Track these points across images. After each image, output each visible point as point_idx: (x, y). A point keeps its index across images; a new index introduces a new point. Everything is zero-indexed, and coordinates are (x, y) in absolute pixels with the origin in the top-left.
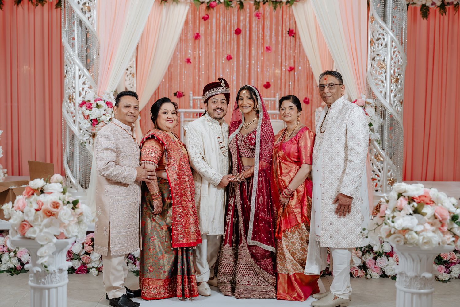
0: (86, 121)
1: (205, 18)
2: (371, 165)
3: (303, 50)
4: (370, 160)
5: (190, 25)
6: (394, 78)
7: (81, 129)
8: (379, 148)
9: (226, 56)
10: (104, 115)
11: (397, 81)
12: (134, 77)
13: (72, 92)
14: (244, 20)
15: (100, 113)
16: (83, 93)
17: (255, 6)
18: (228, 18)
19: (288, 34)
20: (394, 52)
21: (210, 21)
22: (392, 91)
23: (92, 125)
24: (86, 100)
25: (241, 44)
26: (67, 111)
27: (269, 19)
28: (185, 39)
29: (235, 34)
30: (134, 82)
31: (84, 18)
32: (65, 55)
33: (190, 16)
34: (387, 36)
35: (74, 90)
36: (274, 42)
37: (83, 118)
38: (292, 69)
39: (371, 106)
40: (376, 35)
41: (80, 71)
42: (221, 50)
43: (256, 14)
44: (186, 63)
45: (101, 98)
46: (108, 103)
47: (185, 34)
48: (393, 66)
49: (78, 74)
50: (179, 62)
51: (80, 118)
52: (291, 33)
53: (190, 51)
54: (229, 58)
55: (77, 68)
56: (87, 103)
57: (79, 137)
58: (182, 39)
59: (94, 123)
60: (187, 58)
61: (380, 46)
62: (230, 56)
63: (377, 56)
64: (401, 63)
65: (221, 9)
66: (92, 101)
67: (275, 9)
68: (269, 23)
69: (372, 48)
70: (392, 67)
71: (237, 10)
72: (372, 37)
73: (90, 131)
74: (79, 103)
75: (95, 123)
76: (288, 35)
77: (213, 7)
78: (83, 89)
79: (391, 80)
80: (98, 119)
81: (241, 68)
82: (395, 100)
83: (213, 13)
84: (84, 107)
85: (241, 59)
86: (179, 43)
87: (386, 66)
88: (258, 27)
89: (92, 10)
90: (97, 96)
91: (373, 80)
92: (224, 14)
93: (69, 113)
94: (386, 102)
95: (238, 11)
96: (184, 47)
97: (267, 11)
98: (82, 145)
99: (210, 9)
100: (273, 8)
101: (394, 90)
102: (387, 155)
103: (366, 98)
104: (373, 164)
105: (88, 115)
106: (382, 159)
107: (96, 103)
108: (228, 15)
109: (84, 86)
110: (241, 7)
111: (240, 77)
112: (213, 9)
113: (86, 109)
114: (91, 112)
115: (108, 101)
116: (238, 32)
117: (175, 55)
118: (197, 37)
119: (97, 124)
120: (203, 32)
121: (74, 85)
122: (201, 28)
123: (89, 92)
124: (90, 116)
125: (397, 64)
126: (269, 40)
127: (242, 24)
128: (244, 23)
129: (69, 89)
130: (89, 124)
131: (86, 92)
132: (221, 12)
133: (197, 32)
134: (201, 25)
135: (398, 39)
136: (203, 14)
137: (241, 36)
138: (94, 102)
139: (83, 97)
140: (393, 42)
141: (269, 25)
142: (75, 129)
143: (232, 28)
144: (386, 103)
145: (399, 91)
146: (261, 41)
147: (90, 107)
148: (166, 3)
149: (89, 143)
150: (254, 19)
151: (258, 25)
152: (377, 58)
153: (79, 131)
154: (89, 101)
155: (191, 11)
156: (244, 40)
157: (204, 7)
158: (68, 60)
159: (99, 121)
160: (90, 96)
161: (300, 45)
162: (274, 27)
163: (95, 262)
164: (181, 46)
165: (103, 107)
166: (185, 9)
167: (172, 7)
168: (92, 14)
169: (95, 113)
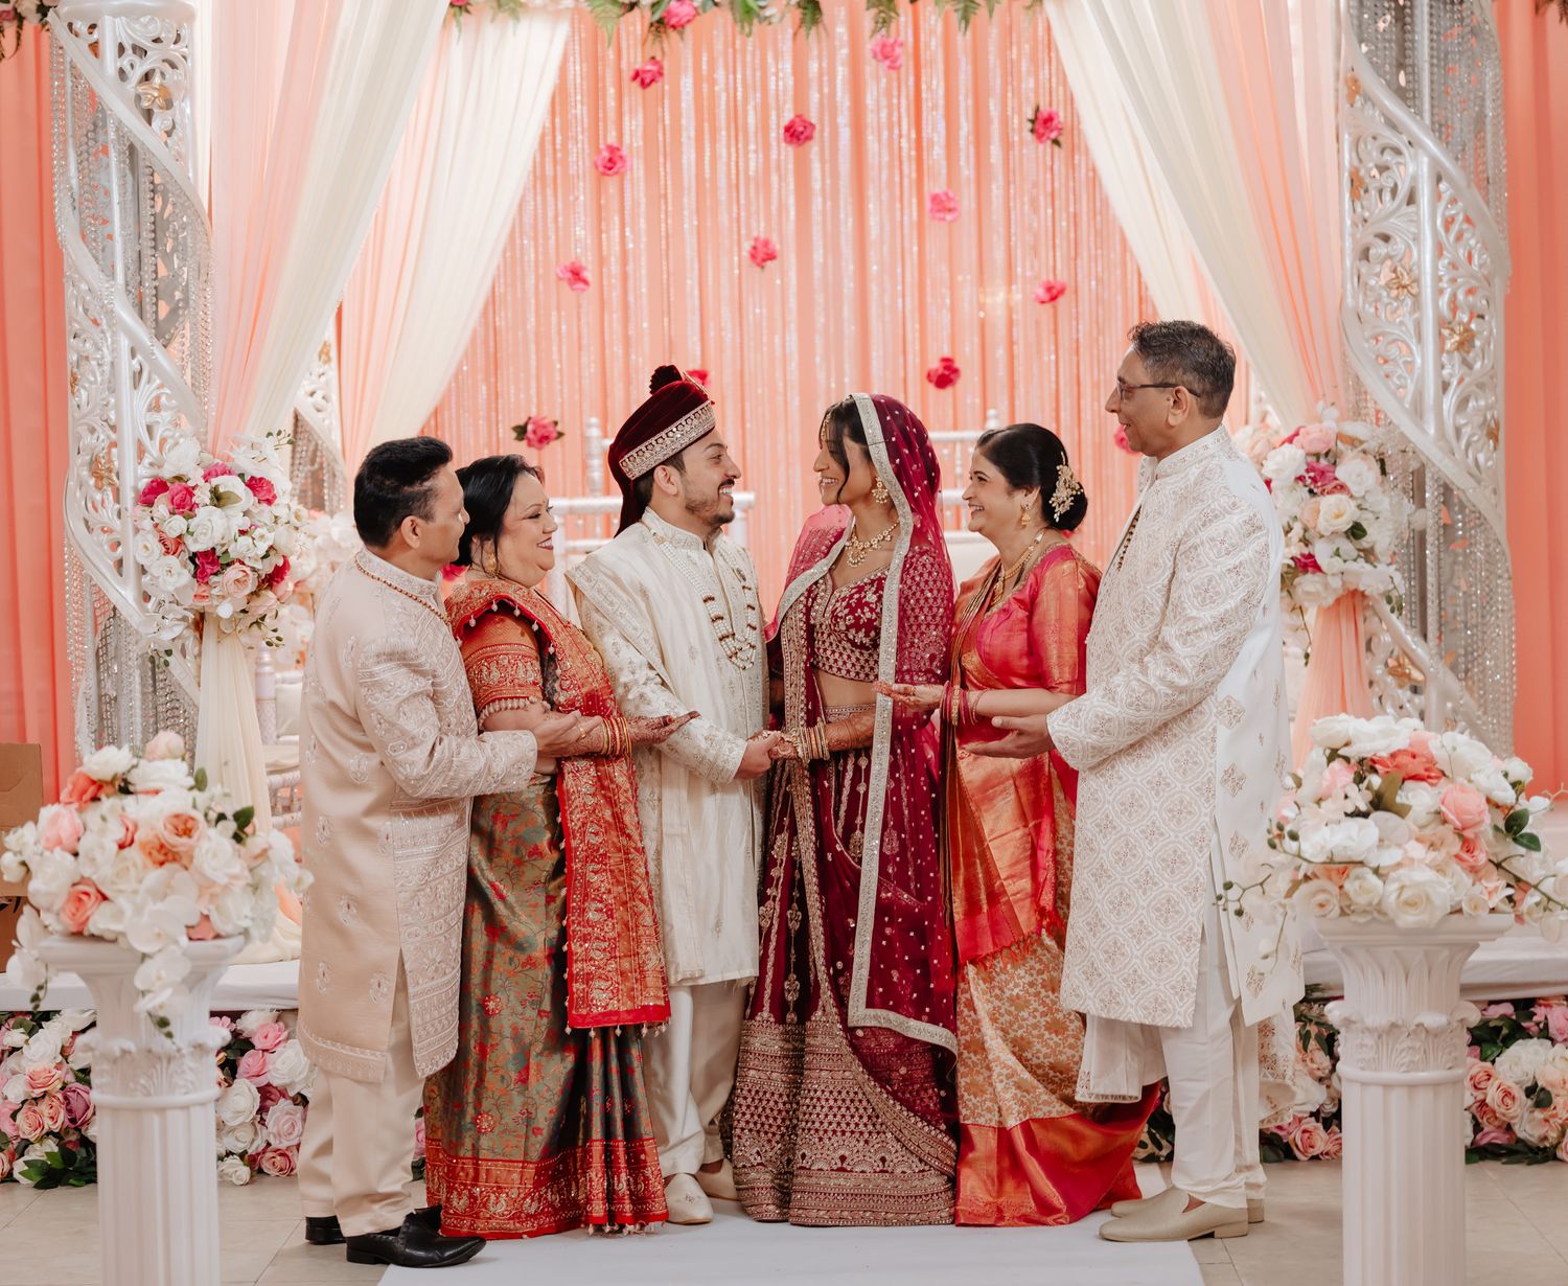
0: (172, 560)
1: (643, 79)
2: (1375, 701)
3: (1105, 202)
4: (1371, 683)
5: (579, 110)
6: (1452, 330)
7: (147, 597)
8: (1402, 629)
9: (747, 246)
10: (243, 533)
11: (1466, 343)
12: (329, 360)
13: (106, 444)
14: (825, 78)
15: (229, 528)
16: (153, 447)
17: (874, 11)
18: (749, 72)
19: (1032, 131)
20: (1449, 222)
21: (667, 88)
22: (1445, 386)
23: (195, 576)
24: (167, 473)
25: (817, 186)
26: (86, 522)
27: (941, 66)
28: (555, 177)
29: (783, 145)
30: (327, 383)
31: (149, 137)
32: (69, 291)
33: (577, 69)
34: (1415, 158)
35: (113, 436)
36: (967, 171)
37: (158, 548)
38: (1053, 294)
39: (1364, 452)
40: (1369, 153)
41: (139, 357)
42: (724, 218)
43: (878, 49)
44: (565, 286)
45: (229, 465)
46: (256, 485)
47: (555, 150)
48: (1445, 279)
49: (127, 367)
50: (531, 281)
51: (143, 548)
52: (1043, 124)
53: (580, 232)
54: (763, 255)
55: (125, 344)
56: (175, 487)
57: (142, 630)
58: (543, 176)
59: (204, 571)
60: (567, 261)
61: (1387, 196)
62: (766, 243)
63: (1380, 242)
64: (1481, 266)
65: (715, 34)
66: (195, 477)
67: (966, 18)
68: (942, 84)
69: (1359, 209)
70: (1444, 285)
71: (790, 32)
72: (1356, 163)
73: (189, 601)
74: (135, 489)
75: (207, 566)
76: (1029, 136)
77: (679, 27)
78: (149, 429)
79: (1441, 339)
80: (219, 552)
81: (820, 298)
82: (1462, 422)
83: (680, 51)
84: (162, 506)
85: (818, 256)
86: (530, 197)
87: (1417, 281)
88: (890, 106)
89: (176, 104)
90: (209, 459)
91: (1367, 341)
92: (730, 50)
93: (97, 531)
94: (1424, 431)
95: (795, 34)
96: (551, 214)
97: (932, 32)
98: (155, 664)
99: (666, 33)
100: (956, 17)
101: (1455, 382)
102: (1436, 658)
103: (1340, 420)
104: (1380, 698)
105: (180, 537)
106: (1416, 675)
107: (208, 487)
108: (749, 58)
109: (155, 417)
110: (808, 17)
111: (819, 341)
112: (681, 34)
113: (172, 513)
114: (193, 522)
115: (258, 475)
116: (797, 133)
117: (513, 249)
118: (612, 162)
119: (216, 574)
120: (639, 143)
121: (112, 415)
122: (627, 122)
123: (177, 444)
124: (188, 540)
125: (1461, 271)
126: (943, 163)
127: (814, 97)
128: (826, 90)
129: (93, 431)
130: (185, 571)
131: (163, 441)
132: (719, 46)
133: (612, 139)
134: (626, 108)
135: (1464, 168)
136: (635, 59)
137: (814, 148)
138: (201, 482)
139: (151, 464)
140: (1439, 179)
141: (941, 92)
142: (124, 595)
143: (773, 114)
144: (1425, 439)
145: (1481, 386)
146: (909, 169)
147: (184, 504)
148: (464, 17)
149: (183, 652)
150: (870, 67)
151: (889, 97)
152: (1378, 249)
153: (138, 603)
154: (179, 478)
155: (576, 47)
156: (827, 166)
157: (637, 22)
158: (86, 311)
159: (222, 561)
160: (183, 460)
161: (1094, 180)
162: (965, 103)
163: (233, 1130)
164: (540, 211)
165: (238, 499)
166: (551, 41)
167: (490, 32)
168: (177, 120)
169: (210, 528)
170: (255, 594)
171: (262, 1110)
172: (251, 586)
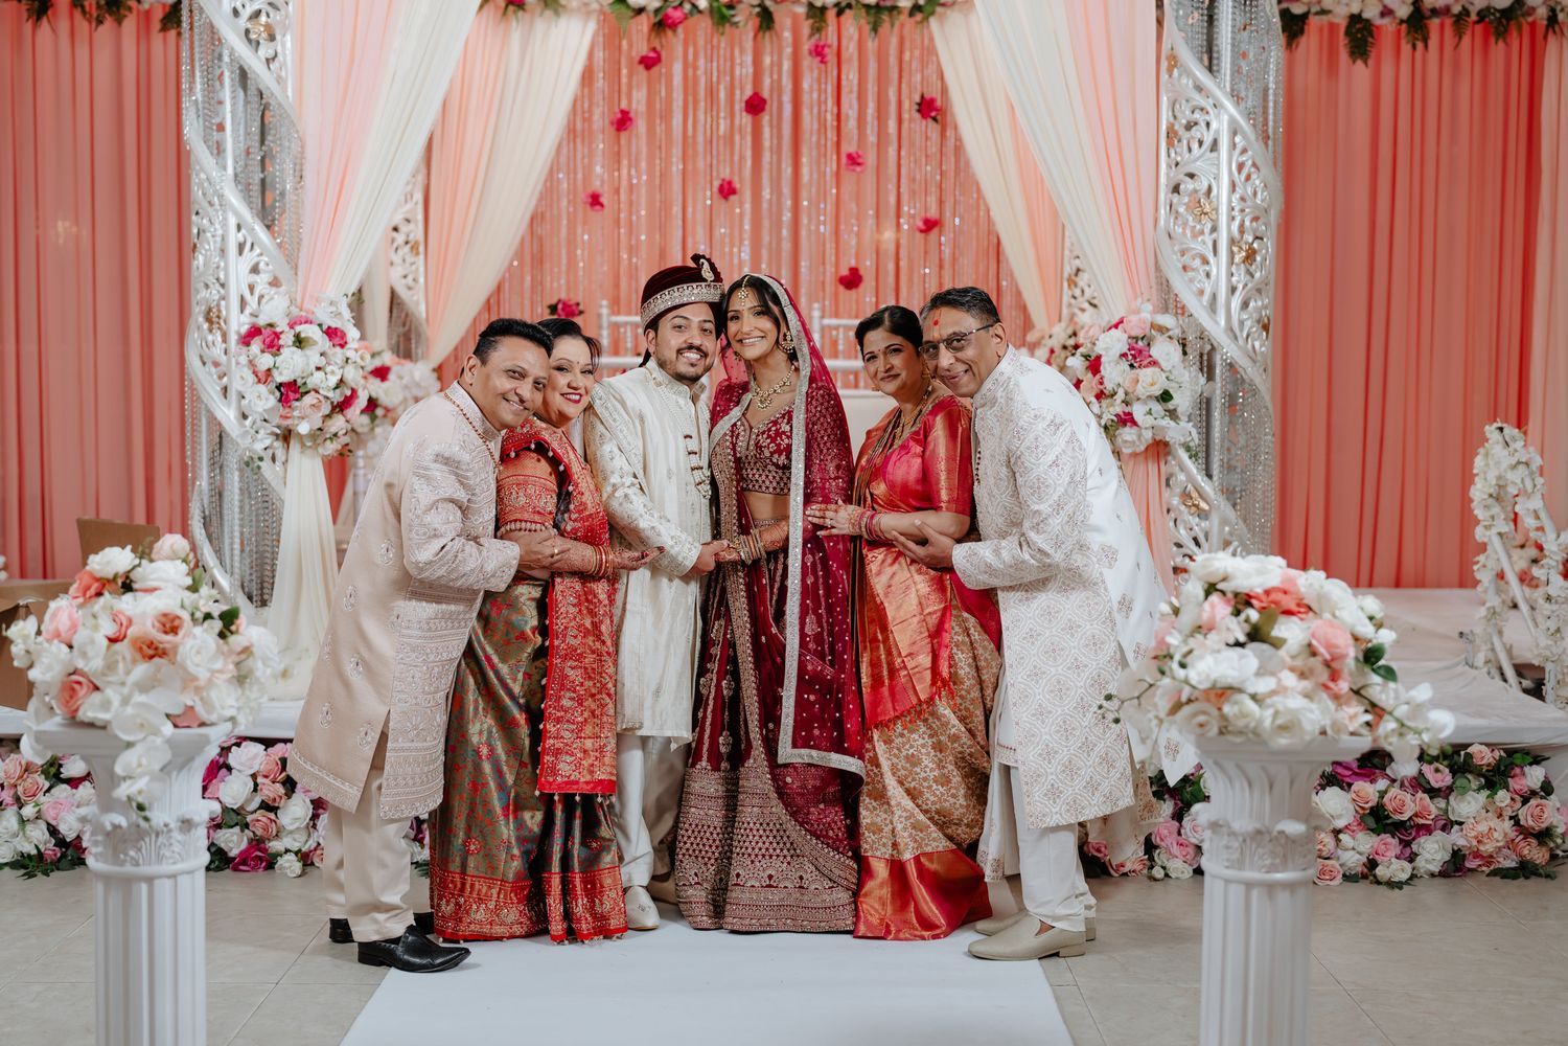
0: (262, 388)
1: (649, 62)
2: (1172, 524)
3: (968, 163)
4: (1168, 511)
5: (600, 83)
6: (1241, 248)
7: (245, 417)
8: (1195, 471)
9: (716, 184)
10: (318, 369)
11: (1250, 256)
12: (417, 254)
13: (217, 297)
14: (775, 69)
15: (308, 364)
16: (252, 301)
17: (810, 21)
18: (722, 62)
19: (919, 111)
20: (1240, 167)
21: (664, 70)
22: (1233, 290)
23: (280, 400)
24: (262, 321)
25: (767, 144)
26: (201, 357)
27: (855, 63)
28: (583, 131)
29: (744, 114)
30: (417, 270)
31: (254, 62)
32: (195, 180)
33: (599, 55)
34: (1218, 116)
35: (222, 291)
36: (871, 137)
37: (251, 378)
38: (929, 226)
39: (1170, 337)
40: (1184, 113)
41: (243, 231)
42: (701, 164)
43: (813, 48)
44: (588, 207)
45: (311, 317)
46: (332, 333)
47: (583, 112)
48: (1237, 209)
49: (234, 238)
50: (564, 203)
51: (242, 379)
52: (928, 108)
53: (598, 169)
54: (727, 190)
55: (232, 222)
56: (267, 332)
57: (239, 441)
58: (575, 131)
59: (287, 396)
60: (590, 191)
61: (1195, 146)
62: (730, 183)
63: (1188, 179)
64: (1262, 201)
65: (699, 33)
66: (282, 326)
67: (875, 29)
68: (856, 76)
69: (1173, 155)
70: (1236, 213)
71: (751, 35)
72: (1172, 119)
73: (276, 420)
74: (238, 333)
75: (290, 394)
76: (917, 115)
77: (673, 26)
78: (251, 288)
79: (1232, 255)
80: (300, 382)
81: (766, 223)
82: (1245, 317)
83: (675, 42)
84: (256, 345)
85: (766, 194)
86: (565, 143)
87: (1216, 209)
88: (820, 90)
89: (278, 37)
90: (295, 311)
91: (1175, 253)
92: (709, 47)
93: (209, 364)
94: (1217, 323)
95: (755, 37)
96: (579, 156)
97: (850, 38)
98: (250, 464)
99: (664, 31)
100: (868, 28)
101: (1240, 286)
102: (1219, 493)
103: (1155, 312)
104: (1175, 521)
105: (269, 370)
106: (1203, 505)
107: (292, 332)
108: (722, 52)
109: (254, 278)
110: (764, 25)
111: (764, 253)
112: (675, 31)
113: (263, 351)
114: (279, 359)
115: (334, 325)
116: (755, 105)
117: (552, 181)
118: (623, 121)
119: (297, 400)
120: (642, 108)
121: (222, 276)
122: (634, 93)
123: (272, 299)
124: (275, 373)
125: (1249, 203)
126: (856, 132)
127: (767, 81)
128: (775, 77)
129: (207, 286)
130: (272, 397)
131: (261, 297)
132: (701, 42)
133: (624, 105)
134: (634, 84)
135: (1254, 126)
136: (642, 49)
137: (765, 118)
138: (287, 329)
139: (251, 314)
140: (1235, 133)
141: (855, 82)
142: (227, 414)
143: (738, 92)
144: (1216, 328)
145: (1259, 291)
146: (831, 135)
147: (273, 345)
148: (520, 13)
149: (273, 459)
150: (808, 62)
151: (819, 83)
152: (1188, 185)
153: (238, 420)
154: (271, 325)
155: (601, 39)
156: (775, 131)
157: (643, 24)
158: (204, 194)
159: (302, 390)
160: (275, 311)
161: (959, 148)
162: (871, 89)
163: (291, 832)
164: (572, 154)
165: (315, 343)
166: (583, 32)
167: (540, 24)
168: (279, 50)
169: (291, 364)
170: (329, 416)
171: (315, 817)
172: (326, 409)
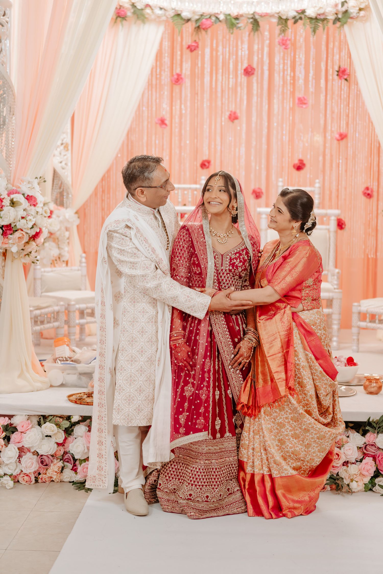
1: (192, 49)
3: (363, 103)
5: (166, 60)
9: (228, 114)
10: (23, 218)
12: (68, 150)
14: (260, 52)
15: (17, 216)
17: (280, 26)
18: (231, 48)
19: (337, 75)
21: (200, 52)
23: (2, 235)
25: (255, 92)
27: (304, 49)
28: (156, 85)
29: (243, 76)
30: (67, 159)
33: (166, 44)
36: (312, 90)
38: (343, 137)
42: (219, 103)
43: (281, 41)
44: (158, 126)
45: (18, 190)
46: (29, 198)
47: (157, 75)
50: (145, 124)
52: (342, 73)
53: (164, 106)
54: (233, 117)
58: (152, 84)
59: (6, 233)
60: (160, 117)
62: (235, 113)
65: (219, 32)
66: (4, 195)
67: (314, 31)
68: (304, 56)
71: (247, 33)
75: (8, 231)
76: (336, 77)
77: (205, 29)
80: (12, 226)
81: (254, 135)
83: (206, 38)
85: (254, 119)
86: (146, 91)
88: (284, 63)
90: (10, 186)
92: (225, 40)
95: (249, 35)
96: (154, 98)
97: (301, 36)
99: (201, 31)
100: (311, 30)
107: (9, 198)
108: (231, 43)
110: (255, 28)
111: (253, 151)
112: (206, 32)
114: (2, 213)
115: (30, 195)
116: (249, 72)
117: (139, 111)
118: (178, 80)
119: (11, 234)
120: (188, 73)
122: (184, 64)
126: (303, 86)
127: (256, 58)
128: (260, 56)
132: (220, 38)
133: (178, 71)
134: (184, 60)
136: (188, 41)
137: (254, 78)
138: (6, 196)
141: (303, 59)
143: (240, 64)
146: (290, 87)
148: (124, 22)
150: (278, 48)
151: (284, 59)
155: (167, 36)
156: (259, 85)
157: (190, 27)
159: (14, 229)
161: (359, 95)
162: (312, 63)
163: (7, 465)
164: (150, 97)
165: (21, 204)
166: (157, 33)
167: (134, 28)
168: (3, 49)
169: (9, 215)
170: (27, 243)
171: (19, 457)
172: (26, 239)
